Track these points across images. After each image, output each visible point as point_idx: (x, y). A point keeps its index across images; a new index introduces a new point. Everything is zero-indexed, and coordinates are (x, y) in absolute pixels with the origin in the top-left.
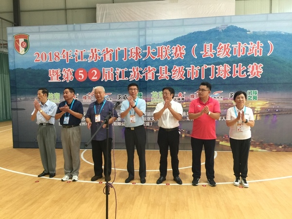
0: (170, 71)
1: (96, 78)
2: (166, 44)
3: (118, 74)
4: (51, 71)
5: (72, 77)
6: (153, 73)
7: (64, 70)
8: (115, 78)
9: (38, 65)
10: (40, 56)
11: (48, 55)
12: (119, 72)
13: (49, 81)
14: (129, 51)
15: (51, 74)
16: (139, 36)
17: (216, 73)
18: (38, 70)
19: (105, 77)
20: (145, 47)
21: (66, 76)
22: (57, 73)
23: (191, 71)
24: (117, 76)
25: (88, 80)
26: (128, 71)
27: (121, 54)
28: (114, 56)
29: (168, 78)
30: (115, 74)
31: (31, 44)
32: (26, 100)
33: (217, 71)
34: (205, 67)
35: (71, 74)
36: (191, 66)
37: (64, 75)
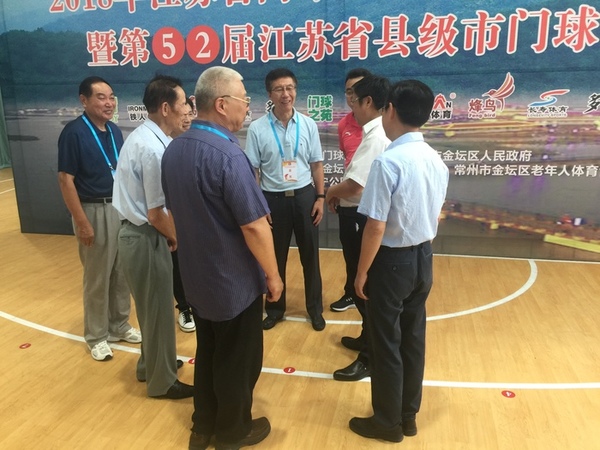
0: (413, 30)
1: (208, 55)
3: (266, 44)
4: (92, 36)
5: (145, 53)
6: (363, 38)
7: (125, 32)
8: (258, 54)
9: (60, 21)
12: (268, 36)
13: (89, 64)
15: (94, 44)
17: (553, 33)
18: (61, 33)
19: (231, 52)
21: (130, 50)
22: (107, 43)
23: (476, 29)
24: (264, 49)
25: (187, 61)
26: (295, 34)
29: (405, 52)
30: (258, 44)
32: (38, 114)
33: (555, 27)
34: (520, 15)
35: (143, 42)
36: (477, 13)
37: (126, 48)
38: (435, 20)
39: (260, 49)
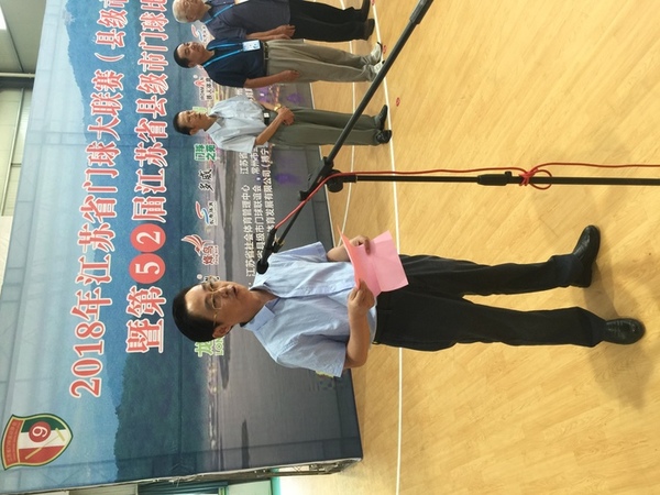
1: (158, 234)
2: (86, 100)
3: (151, 188)
4: (131, 346)
5: (152, 291)
6: (152, 124)
7: (130, 310)
8: (158, 194)
9: (111, 383)
10: (82, 378)
11: (82, 356)
12: (144, 187)
13: (161, 351)
14: (95, 166)
15: (140, 345)
16: (61, 144)
17: (156, 31)
18: (125, 383)
19: (157, 215)
20: (91, 136)
21: (148, 306)
22: (139, 330)
23: (150, 65)
24: (155, 189)
25: (162, 253)
26: (144, 167)
27: (101, 180)
28: (103, 195)
29: (163, 101)
31: (43, 408)
32: (215, 421)
33: (152, 30)
34: (143, 44)
35: (143, 293)
36: (139, 63)
37: (147, 310)
38: (142, 85)
39: (155, 193)
